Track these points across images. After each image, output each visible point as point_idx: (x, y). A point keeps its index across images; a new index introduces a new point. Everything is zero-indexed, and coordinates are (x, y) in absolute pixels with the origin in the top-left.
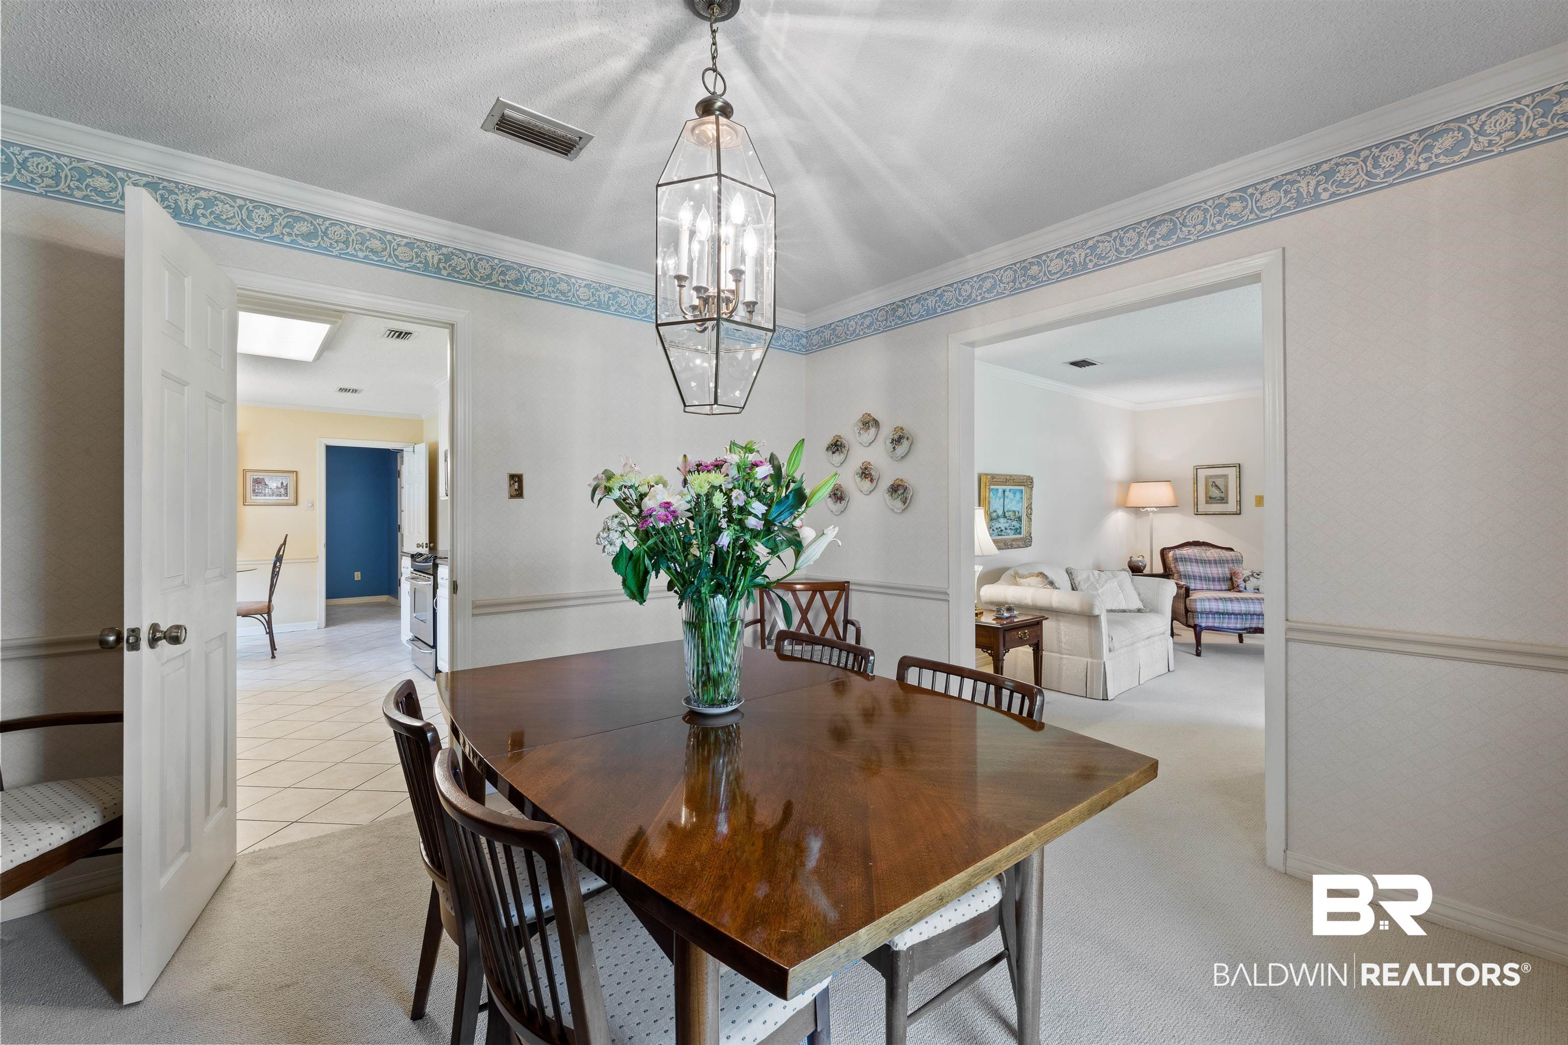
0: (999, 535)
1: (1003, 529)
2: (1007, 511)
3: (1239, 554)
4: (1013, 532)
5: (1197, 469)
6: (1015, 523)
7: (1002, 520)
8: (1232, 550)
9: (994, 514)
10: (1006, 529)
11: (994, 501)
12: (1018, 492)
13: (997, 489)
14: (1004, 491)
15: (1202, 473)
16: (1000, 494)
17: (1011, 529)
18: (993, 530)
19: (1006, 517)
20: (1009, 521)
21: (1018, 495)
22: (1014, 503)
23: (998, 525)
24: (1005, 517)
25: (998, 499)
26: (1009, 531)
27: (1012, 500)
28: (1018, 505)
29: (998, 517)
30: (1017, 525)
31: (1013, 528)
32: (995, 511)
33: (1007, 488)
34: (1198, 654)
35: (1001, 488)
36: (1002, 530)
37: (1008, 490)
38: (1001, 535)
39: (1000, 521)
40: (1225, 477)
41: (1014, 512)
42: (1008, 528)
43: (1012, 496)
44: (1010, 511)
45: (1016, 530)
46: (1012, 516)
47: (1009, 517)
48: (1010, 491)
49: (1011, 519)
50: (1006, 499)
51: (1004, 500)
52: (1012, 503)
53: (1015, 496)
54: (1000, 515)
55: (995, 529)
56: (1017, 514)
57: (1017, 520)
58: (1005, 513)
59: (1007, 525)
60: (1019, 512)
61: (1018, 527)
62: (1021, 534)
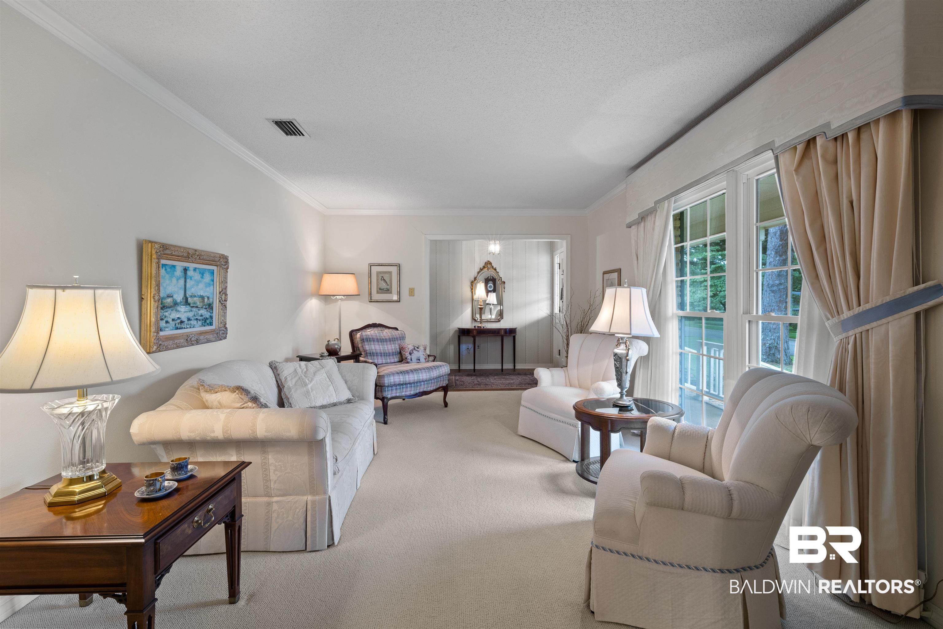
0: (177, 328)
1: (185, 320)
2: (191, 296)
3: (403, 333)
4: (200, 324)
5: (371, 266)
6: (203, 312)
7: (183, 308)
8: (396, 329)
9: (169, 300)
10: (189, 319)
11: (166, 282)
12: (207, 273)
13: (174, 266)
14: (185, 270)
15: (375, 269)
16: (179, 272)
17: (197, 319)
18: (167, 322)
19: (189, 304)
20: (194, 309)
21: (207, 277)
22: (201, 286)
23: (174, 315)
24: (187, 303)
25: (174, 280)
26: (194, 322)
27: (198, 282)
28: (208, 289)
29: (176, 304)
30: (205, 315)
31: (199, 318)
32: (169, 296)
33: (191, 266)
34: (385, 423)
35: (180, 265)
36: (182, 322)
37: (191, 269)
38: (181, 328)
39: (179, 309)
40: (390, 273)
41: (202, 297)
42: (193, 318)
43: (197, 276)
44: (195, 296)
45: (205, 320)
46: (198, 303)
47: (194, 303)
48: (195, 269)
49: (197, 307)
50: (188, 281)
51: (185, 282)
52: (197, 285)
53: (202, 278)
54: (179, 301)
55: (170, 320)
56: (206, 300)
57: (205, 308)
58: (187, 299)
59: (190, 315)
60: (208, 298)
61: (208, 317)
62: (212, 325)
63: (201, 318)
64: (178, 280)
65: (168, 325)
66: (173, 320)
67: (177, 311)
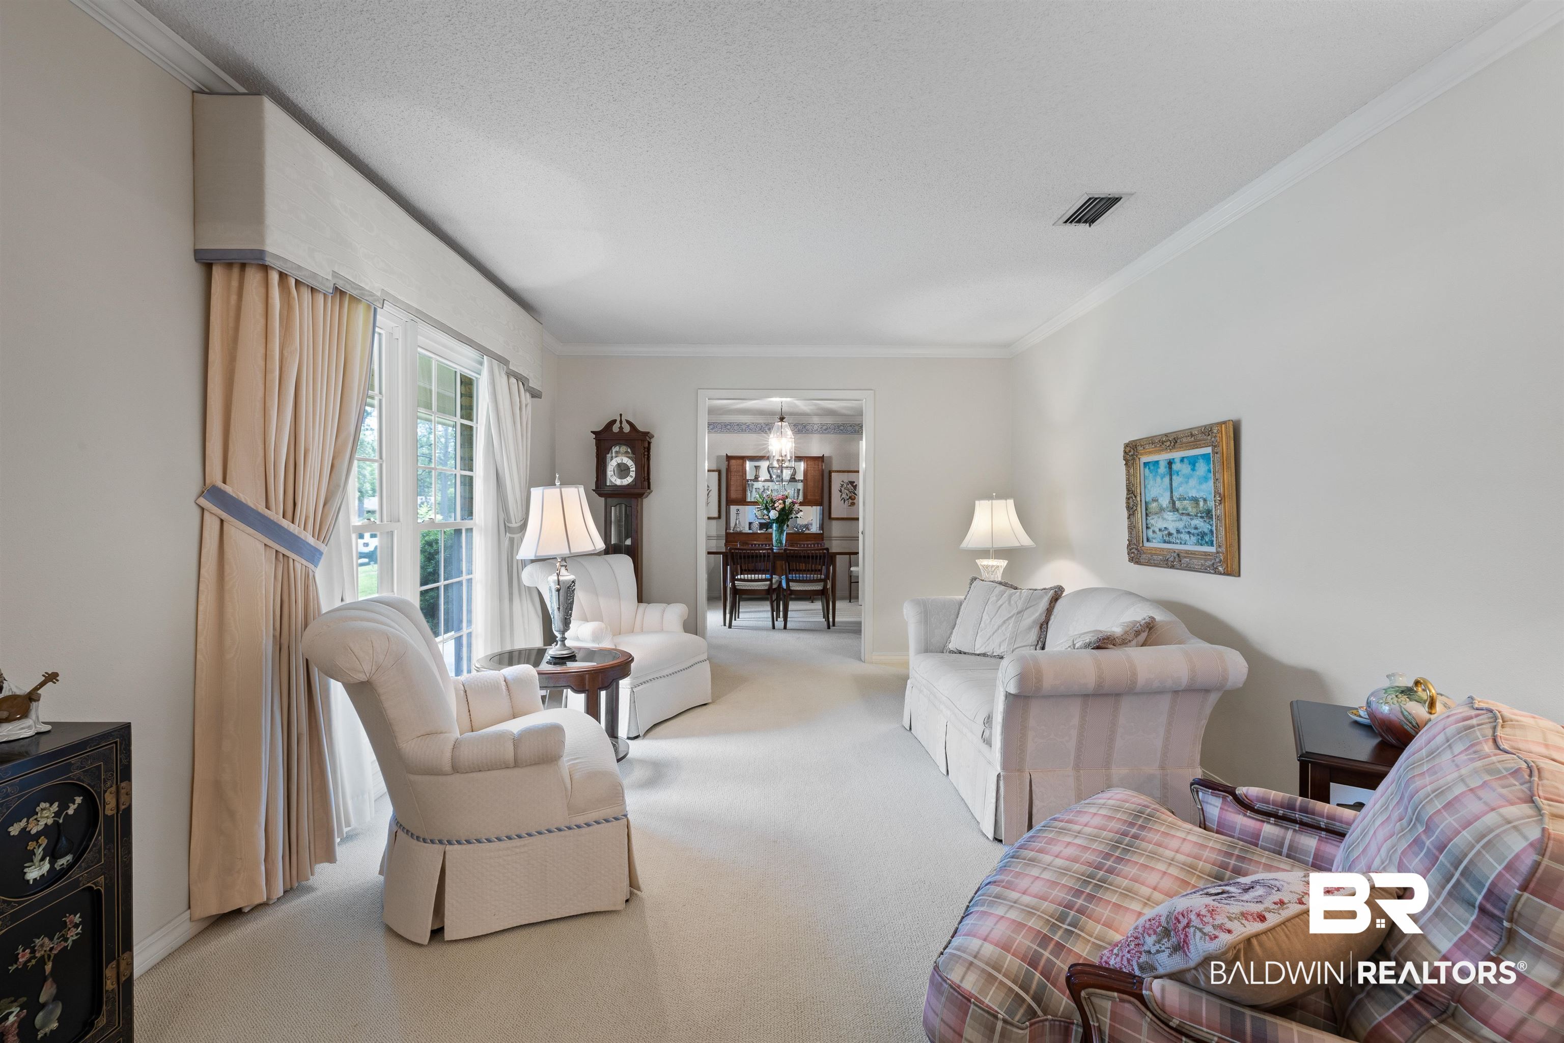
0: (1165, 542)
1: (1175, 532)
2: (1179, 499)
4: (1194, 539)
6: (1197, 522)
7: (1170, 516)
9: (1154, 505)
10: (1178, 532)
11: (1151, 482)
12: (1201, 461)
13: (1158, 462)
14: (1170, 463)
16: (1163, 468)
17: (1189, 533)
18: (1154, 532)
19: (1177, 510)
20: (1184, 518)
21: (1202, 467)
22: (1193, 482)
23: (1161, 524)
24: (1175, 509)
25: (1159, 479)
26: (1185, 537)
27: (1188, 478)
28: (1204, 486)
29: (1162, 509)
30: (1203, 526)
31: (1193, 531)
32: (1155, 500)
33: (1177, 455)
35: (1163, 457)
36: (1170, 534)
37: (1177, 460)
38: (1169, 542)
39: (1165, 516)
41: (1195, 500)
42: (1183, 531)
43: (1185, 469)
44: (1185, 499)
45: (1203, 535)
46: (1190, 509)
47: (1184, 509)
48: (1182, 460)
49: (1188, 515)
50: (1174, 477)
51: (1171, 480)
52: (1187, 482)
53: (1193, 470)
54: (1164, 506)
55: (1157, 530)
56: (1201, 503)
57: (1202, 517)
58: (1174, 503)
59: (1180, 525)
60: (1205, 500)
61: (1206, 531)
62: (1212, 545)
63: (1196, 531)
64: (1162, 479)
65: (1155, 535)
66: (1160, 530)
67: (1164, 519)
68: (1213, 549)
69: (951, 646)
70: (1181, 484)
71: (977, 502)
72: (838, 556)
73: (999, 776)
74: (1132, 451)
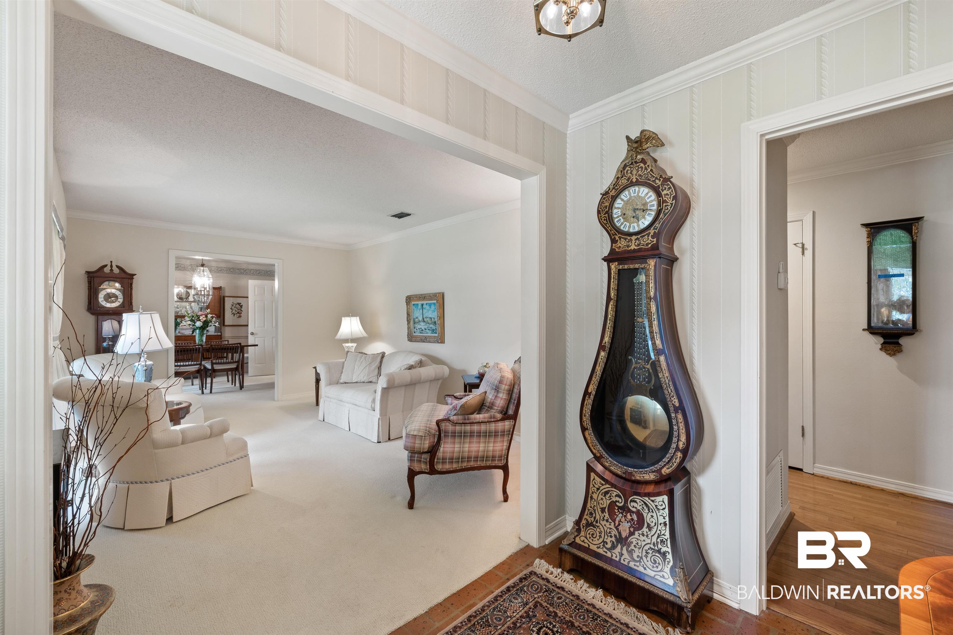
0: (421, 333)
1: (424, 329)
2: (425, 318)
4: (430, 332)
6: (432, 326)
7: (422, 324)
9: (417, 319)
10: (425, 329)
11: (416, 311)
12: (432, 304)
13: (418, 304)
14: (422, 305)
16: (420, 307)
17: (429, 329)
18: (417, 329)
20: (427, 324)
21: (433, 307)
22: (430, 312)
23: (419, 327)
24: (424, 321)
25: (418, 310)
26: (428, 331)
27: (428, 310)
28: (434, 314)
29: (419, 321)
30: (434, 327)
31: (430, 329)
32: (417, 318)
33: (425, 302)
35: (420, 303)
36: (422, 330)
37: (425, 304)
38: (422, 333)
39: (421, 324)
41: (431, 318)
42: (427, 329)
43: (428, 307)
44: (427, 318)
45: (433, 330)
46: (429, 321)
47: (427, 321)
48: (426, 304)
49: (429, 323)
50: (424, 310)
51: (423, 311)
52: (428, 312)
53: (430, 308)
54: (420, 320)
55: (418, 329)
56: (433, 319)
57: (433, 324)
58: (424, 319)
59: (426, 327)
60: (434, 318)
61: (434, 329)
62: (436, 333)
63: (431, 329)
64: (419, 310)
65: (417, 331)
66: (419, 329)
67: (420, 325)
68: (437, 335)
69: (341, 381)
70: (426, 313)
71: (343, 318)
72: (245, 348)
73: (379, 419)
74: (409, 299)
